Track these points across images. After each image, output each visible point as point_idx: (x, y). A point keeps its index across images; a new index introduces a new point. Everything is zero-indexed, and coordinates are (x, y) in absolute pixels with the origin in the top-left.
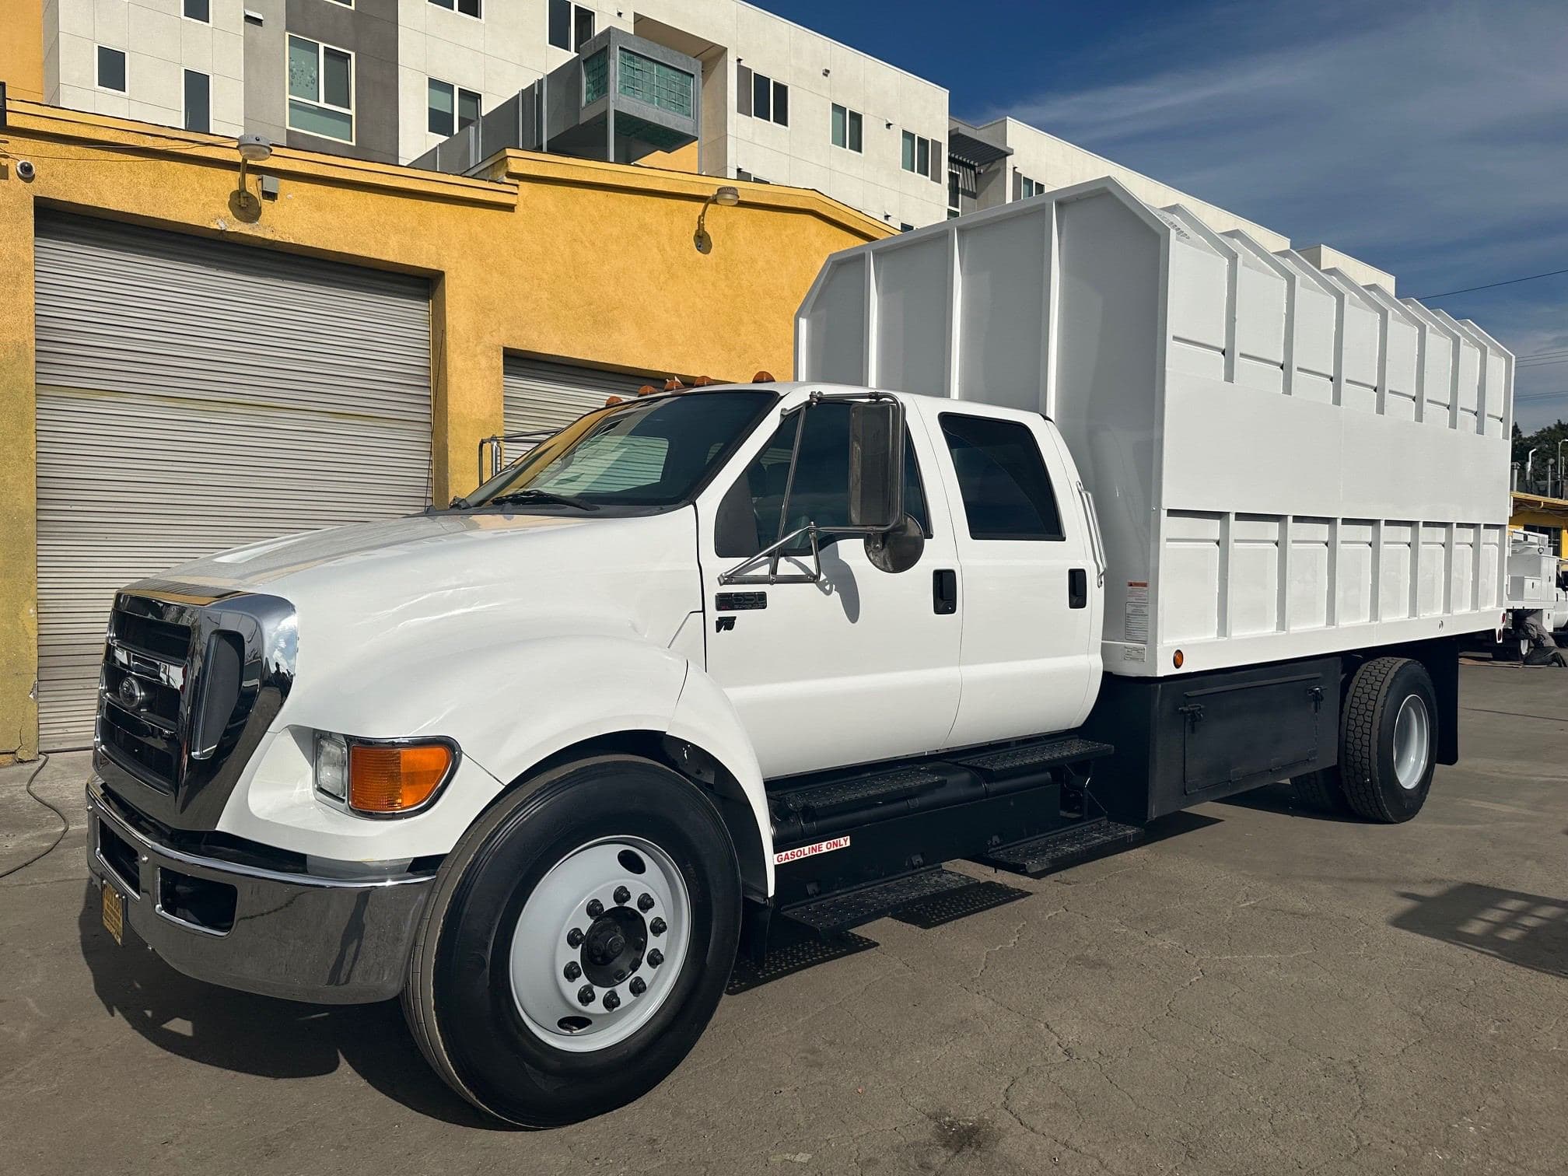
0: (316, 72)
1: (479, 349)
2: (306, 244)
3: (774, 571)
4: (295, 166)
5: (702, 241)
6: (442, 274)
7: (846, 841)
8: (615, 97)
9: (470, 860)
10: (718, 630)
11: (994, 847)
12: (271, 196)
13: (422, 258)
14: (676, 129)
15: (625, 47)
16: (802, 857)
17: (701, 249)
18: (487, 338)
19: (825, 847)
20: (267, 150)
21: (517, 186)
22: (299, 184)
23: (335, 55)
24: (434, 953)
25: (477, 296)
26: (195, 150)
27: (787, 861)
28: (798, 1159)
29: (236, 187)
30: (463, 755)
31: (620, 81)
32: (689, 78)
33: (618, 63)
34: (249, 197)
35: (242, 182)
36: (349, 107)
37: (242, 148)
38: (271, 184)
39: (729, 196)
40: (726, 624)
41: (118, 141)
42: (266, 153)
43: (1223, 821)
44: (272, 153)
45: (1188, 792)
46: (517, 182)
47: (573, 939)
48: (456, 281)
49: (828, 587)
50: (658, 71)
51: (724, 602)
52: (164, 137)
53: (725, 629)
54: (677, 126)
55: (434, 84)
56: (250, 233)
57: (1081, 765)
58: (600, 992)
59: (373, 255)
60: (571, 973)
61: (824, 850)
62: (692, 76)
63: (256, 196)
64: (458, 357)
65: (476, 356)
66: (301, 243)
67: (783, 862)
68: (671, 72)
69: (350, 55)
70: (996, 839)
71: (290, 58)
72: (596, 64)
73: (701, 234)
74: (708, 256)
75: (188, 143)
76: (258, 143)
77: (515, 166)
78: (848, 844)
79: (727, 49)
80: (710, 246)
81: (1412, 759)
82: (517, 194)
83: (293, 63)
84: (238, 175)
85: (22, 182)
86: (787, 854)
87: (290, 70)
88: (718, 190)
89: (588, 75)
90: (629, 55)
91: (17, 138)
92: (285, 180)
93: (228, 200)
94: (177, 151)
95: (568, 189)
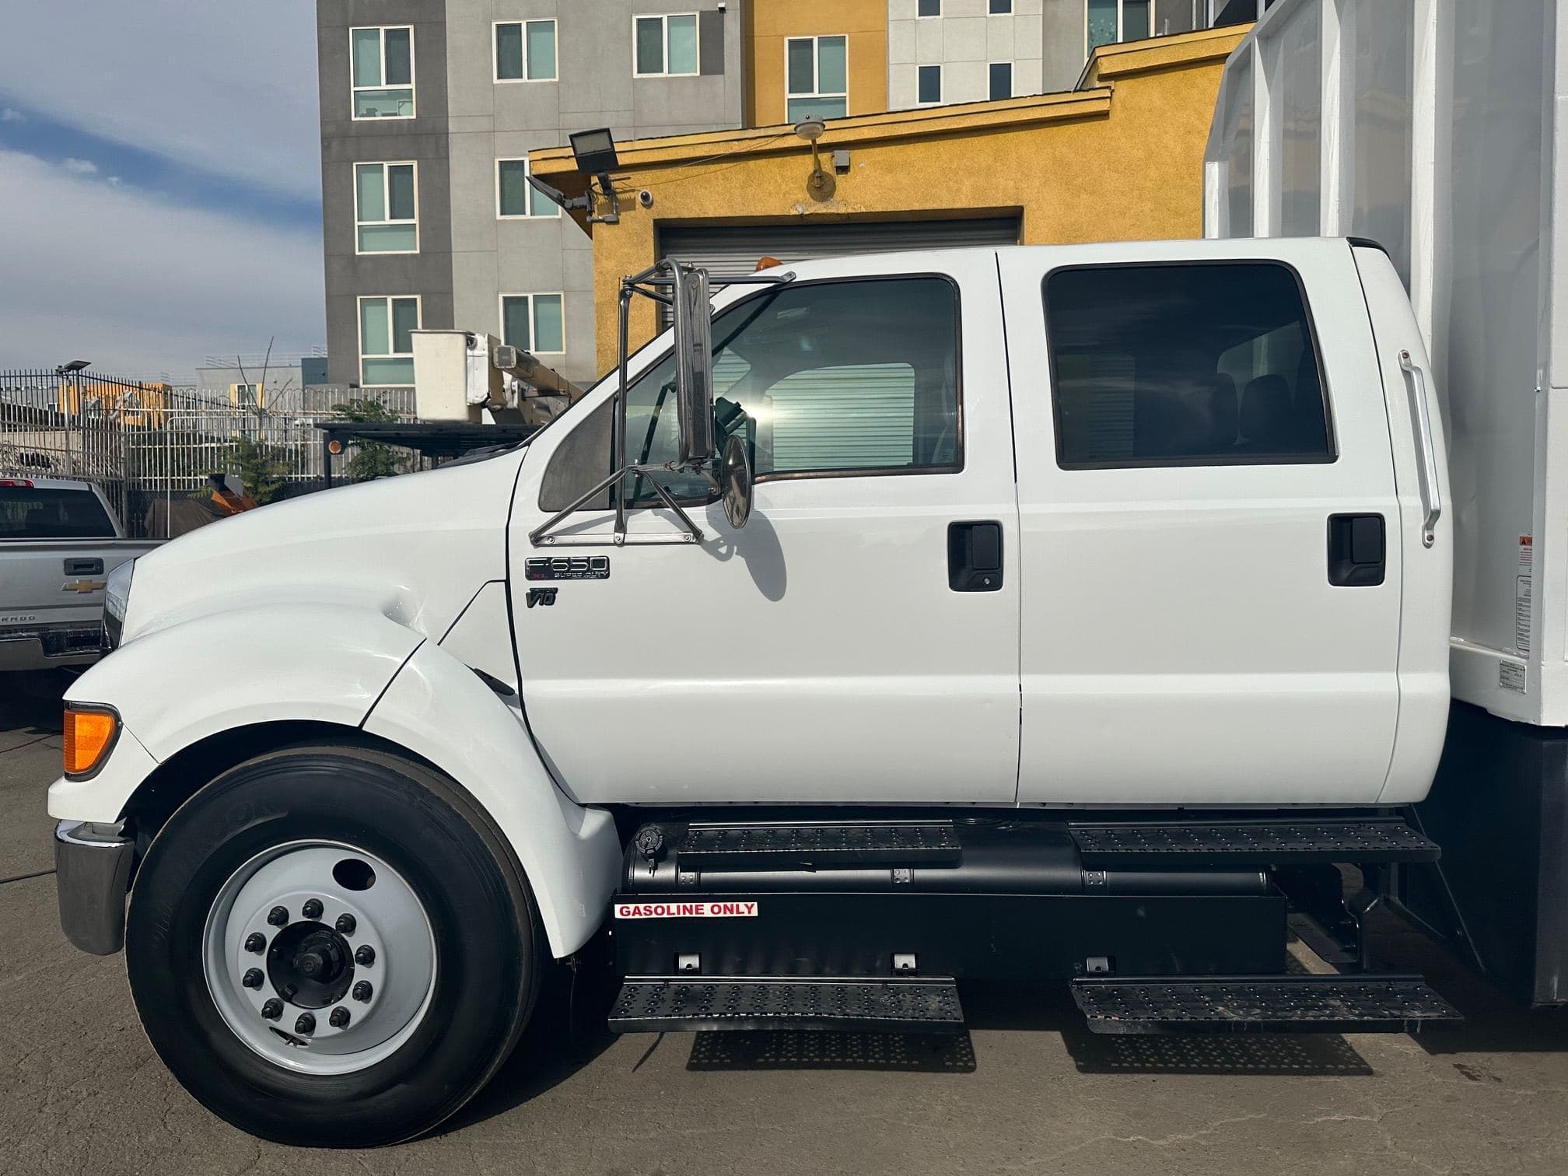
0: (1114, 26)
2: (877, 210)
3: (621, 527)
4: (863, 134)
6: (1020, 209)
10: (531, 606)
11: (1089, 972)
12: (843, 169)
13: (997, 197)
16: (665, 915)
19: (707, 910)
21: (1110, 88)
22: (871, 150)
25: (1062, 224)
26: (773, 144)
27: (637, 916)
29: (811, 169)
30: (123, 725)
34: (825, 176)
35: (818, 162)
38: (842, 158)
41: (710, 154)
42: (822, 130)
46: (1112, 84)
47: (255, 944)
48: (1035, 213)
52: (747, 139)
53: (541, 604)
56: (824, 211)
58: (292, 1011)
59: (945, 206)
60: (254, 980)
63: (831, 173)
66: (872, 210)
67: (630, 917)
71: (1089, 20)
75: (767, 139)
76: (809, 121)
78: (755, 913)
82: (1110, 98)
83: (1092, 25)
84: (812, 157)
85: (645, 209)
86: (637, 908)
91: (640, 172)
92: (856, 151)
93: (805, 185)
94: (758, 149)
95: (1180, 74)
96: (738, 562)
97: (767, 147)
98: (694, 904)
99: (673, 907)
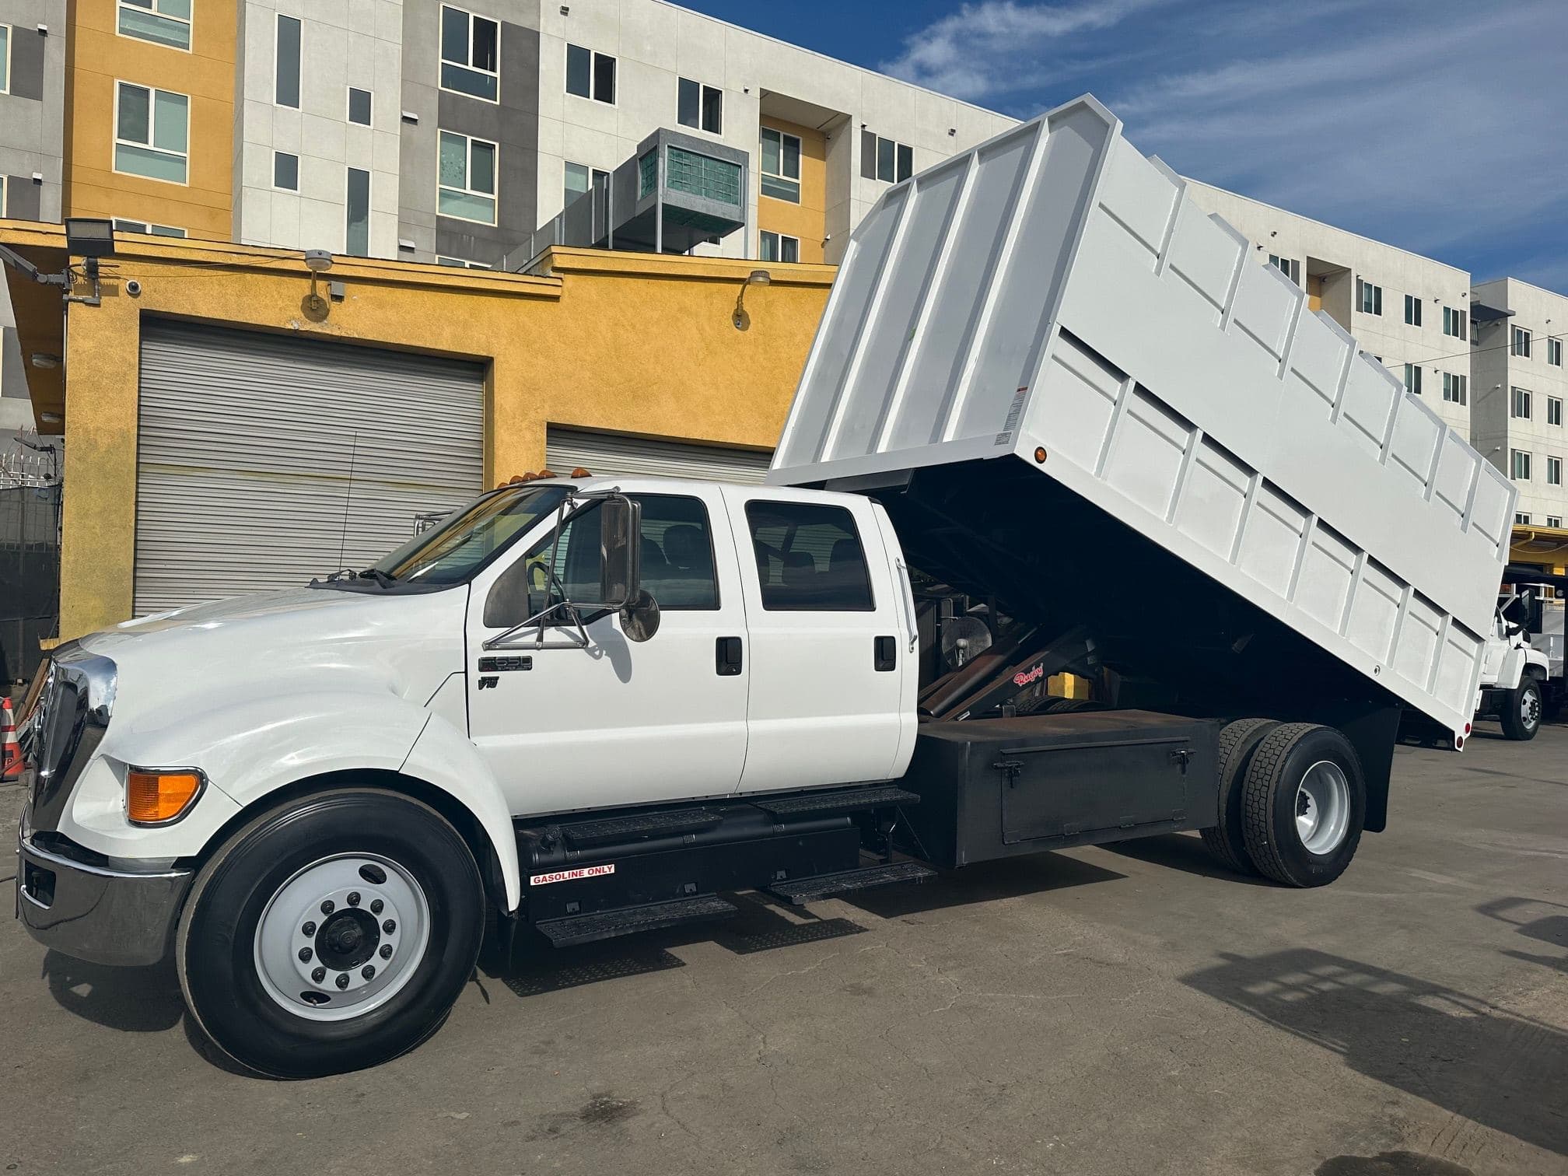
0: (464, 163)
1: (524, 425)
2: (368, 338)
3: (540, 638)
4: (359, 272)
5: (740, 318)
6: (492, 359)
7: (610, 869)
8: (663, 192)
9: (220, 862)
10: (480, 688)
11: (779, 881)
12: (339, 298)
13: (472, 346)
14: (722, 217)
15: (673, 145)
16: (561, 880)
17: (740, 326)
18: (532, 415)
19: (586, 873)
20: (332, 261)
21: (561, 279)
22: (366, 286)
23: (482, 146)
25: (524, 377)
26: (274, 263)
27: (544, 883)
29: (308, 292)
30: (209, 783)
31: (669, 177)
32: (736, 168)
33: (666, 160)
34: (319, 301)
35: (314, 286)
36: (492, 193)
37: (308, 261)
38: (338, 288)
39: (761, 279)
40: (492, 683)
41: (209, 260)
42: (328, 264)
44: (338, 262)
45: (1006, 843)
46: (562, 275)
47: (308, 930)
48: (505, 365)
49: (597, 653)
50: (706, 165)
51: (486, 664)
52: (248, 254)
53: (487, 687)
54: (724, 214)
55: (570, 166)
56: (320, 331)
57: (886, 811)
58: (332, 975)
59: (428, 345)
60: (305, 956)
62: (740, 167)
63: (326, 299)
64: (505, 432)
65: (521, 430)
66: (364, 338)
67: (540, 883)
68: (719, 164)
69: (494, 145)
70: (781, 874)
71: (441, 151)
72: (649, 162)
73: (739, 312)
74: (747, 333)
76: (320, 256)
77: (559, 262)
78: (613, 871)
79: (851, 116)
80: (749, 323)
82: (560, 286)
83: (443, 156)
84: (310, 281)
85: (130, 298)
87: (441, 163)
88: (752, 273)
89: (643, 173)
90: (678, 152)
91: (128, 262)
92: (350, 285)
93: (300, 304)
94: (258, 265)
95: (611, 279)
96: (606, 660)
97: (267, 266)
98: (578, 870)
99: (566, 873)
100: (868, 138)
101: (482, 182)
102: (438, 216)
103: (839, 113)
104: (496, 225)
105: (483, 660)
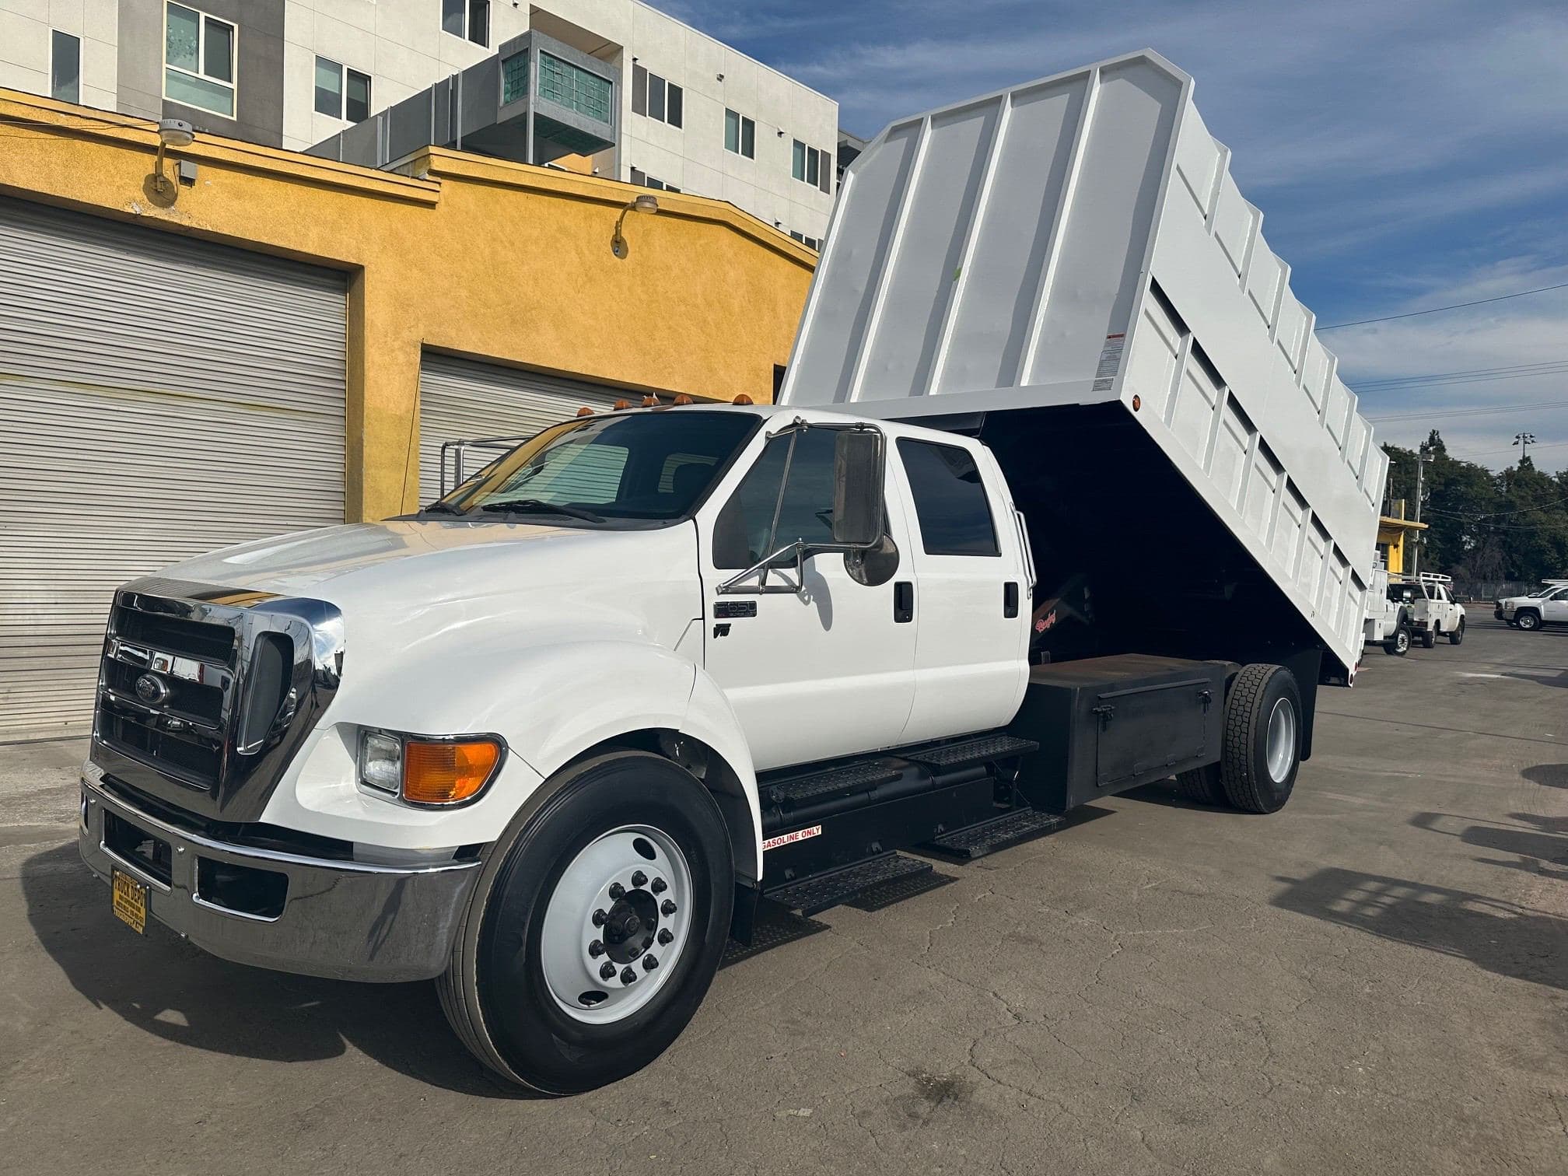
0: (195, 42)
1: (397, 344)
2: (223, 233)
3: (763, 582)
4: (215, 153)
5: (619, 246)
6: (362, 268)
7: (818, 830)
8: (535, 100)
9: (510, 847)
10: (715, 637)
11: (939, 834)
12: (189, 182)
13: (342, 251)
14: (593, 134)
15: (546, 51)
16: (782, 844)
17: (618, 254)
18: (405, 334)
19: (800, 836)
20: (189, 136)
21: (439, 183)
22: (218, 170)
23: (216, 26)
24: (478, 933)
25: (396, 290)
26: (111, 131)
27: (769, 848)
28: (801, 1113)
29: (152, 170)
30: (510, 750)
31: (540, 84)
32: (607, 84)
33: (538, 66)
34: (166, 182)
36: (230, 81)
37: (163, 133)
38: (189, 169)
39: (648, 205)
40: (722, 630)
41: (30, 118)
42: (188, 139)
43: (1113, 812)
44: (195, 139)
45: (1100, 785)
46: (438, 179)
47: (598, 919)
48: (376, 276)
49: (806, 598)
50: (577, 76)
51: (722, 610)
54: (595, 131)
55: (321, 61)
56: (166, 219)
57: (1009, 761)
58: (619, 968)
59: (292, 247)
60: (595, 951)
61: (801, 838)
62: (611, 83)
63: (173, 180)
64: (376, 352)
65: (393, 351)
66: (218, 231)
68: (590, 78)
69: (233, 27)
70: (941, 827)
71: (168, 26)
72: (515, 66)
73: (619, 239)
74: (626, 261)
75: (104, 124)
76: (179, 128)
77: (438, 164)
78: (820, 833)
79: (622, 47)
80: (627, 251)
81: (1281, 756)
82: (438, 192)
83: (171, 31)
84: (156, 158)
86: (769, 842)
87: (168, 40)
88: (638, 198)
89: (506, 77)
90: (550, 58)
92: (201, 166)
93: (142, 183)
94: (91, 131)
95: (489, 189)
96: (813, 605)
97: (103, 133)
98: (794, 833)
100: (639, 72)
101: (218, 65)
102: (163, 100)
103: (610, 43)
104: (235, 118)
105: (719, 605)
